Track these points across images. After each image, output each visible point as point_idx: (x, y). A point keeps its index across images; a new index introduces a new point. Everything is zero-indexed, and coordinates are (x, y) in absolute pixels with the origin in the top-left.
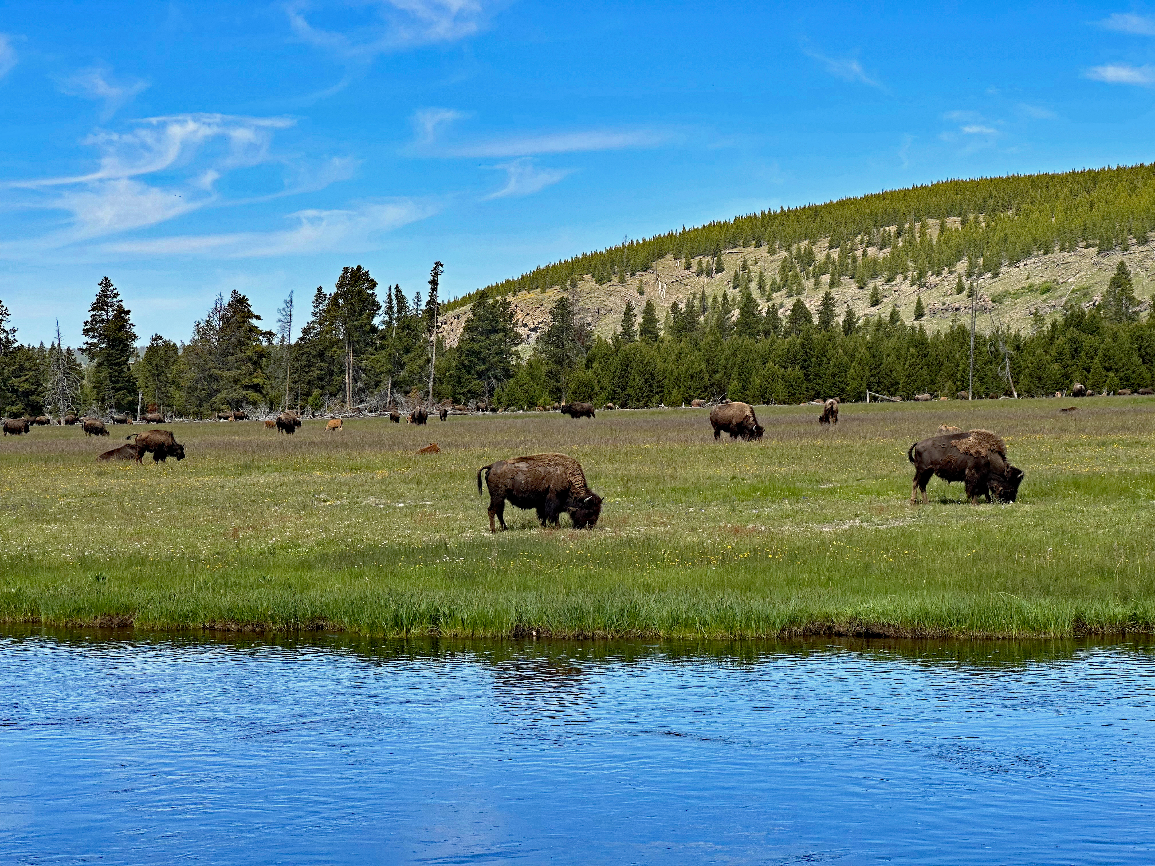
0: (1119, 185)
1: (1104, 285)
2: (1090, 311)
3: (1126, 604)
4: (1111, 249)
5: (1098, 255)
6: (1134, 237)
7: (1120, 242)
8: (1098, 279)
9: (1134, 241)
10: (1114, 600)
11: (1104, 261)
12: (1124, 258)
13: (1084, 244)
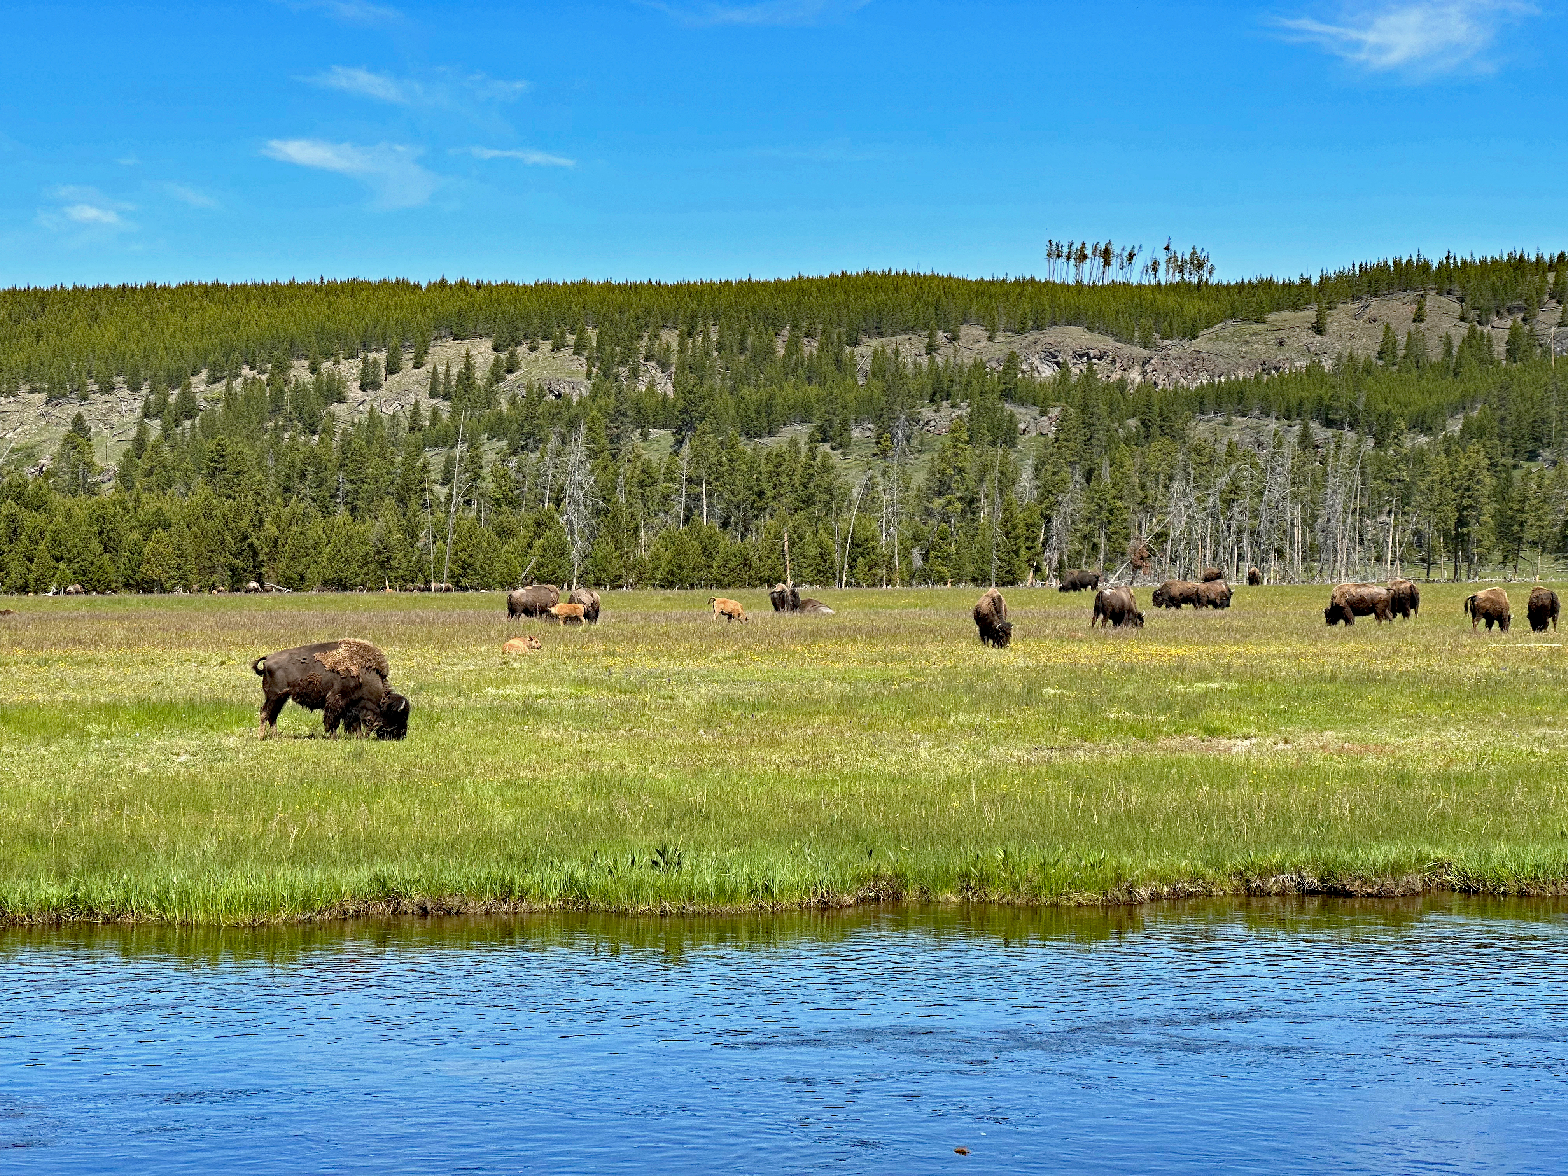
0: (76, 311)
1: (55, 444)
2: (36, 479)
3: (63, 882)
4: (64, 396)
5: (46, 403)
6: (96, 383)
7: (76, 387)
8: (46, 435)
9: (96, 387)
10: (48, 877)
11: (55, 412)
12: (82, 410)
13: (27, 387)
